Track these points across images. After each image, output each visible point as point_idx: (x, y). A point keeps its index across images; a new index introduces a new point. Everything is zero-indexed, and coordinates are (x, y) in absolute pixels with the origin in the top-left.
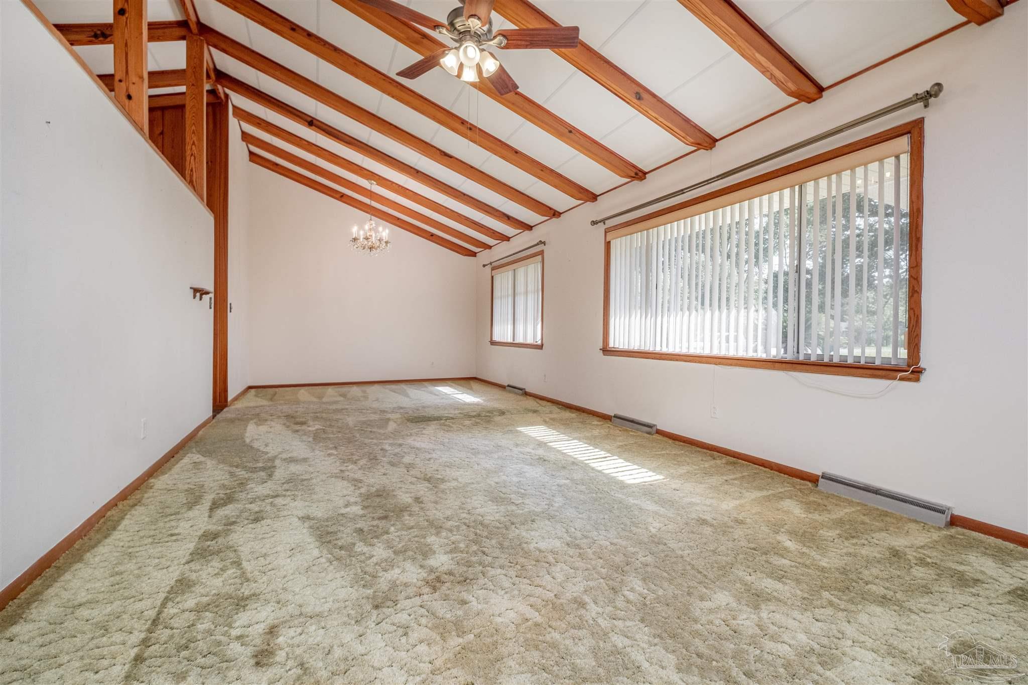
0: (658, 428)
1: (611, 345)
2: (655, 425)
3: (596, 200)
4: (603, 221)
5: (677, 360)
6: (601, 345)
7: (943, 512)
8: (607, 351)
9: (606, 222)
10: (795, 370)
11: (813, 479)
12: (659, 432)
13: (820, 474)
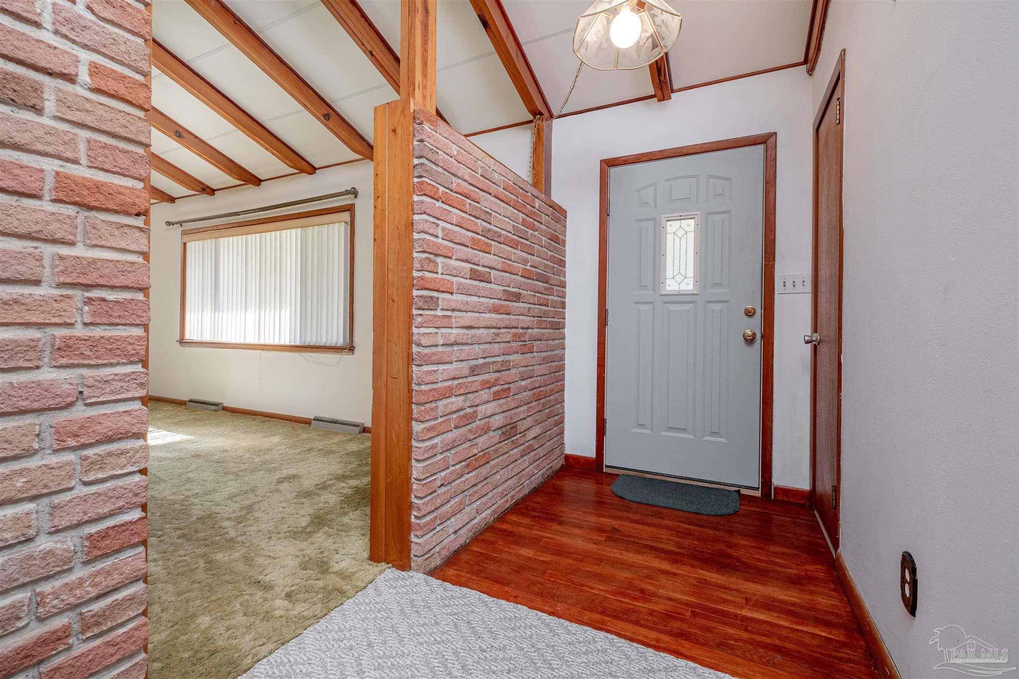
0: (224, 405)
1: (188, 336)
2: (221, 403)
3: (174, 202)
4: (181, 223)
5: (236, 348)
6: (178, 338)
7: (358, 426)
8: (182, 342)
9: (183, 224)
10: (302, 351)
11: (306, 422)
12: (225, 409)
13: (313, 418)
